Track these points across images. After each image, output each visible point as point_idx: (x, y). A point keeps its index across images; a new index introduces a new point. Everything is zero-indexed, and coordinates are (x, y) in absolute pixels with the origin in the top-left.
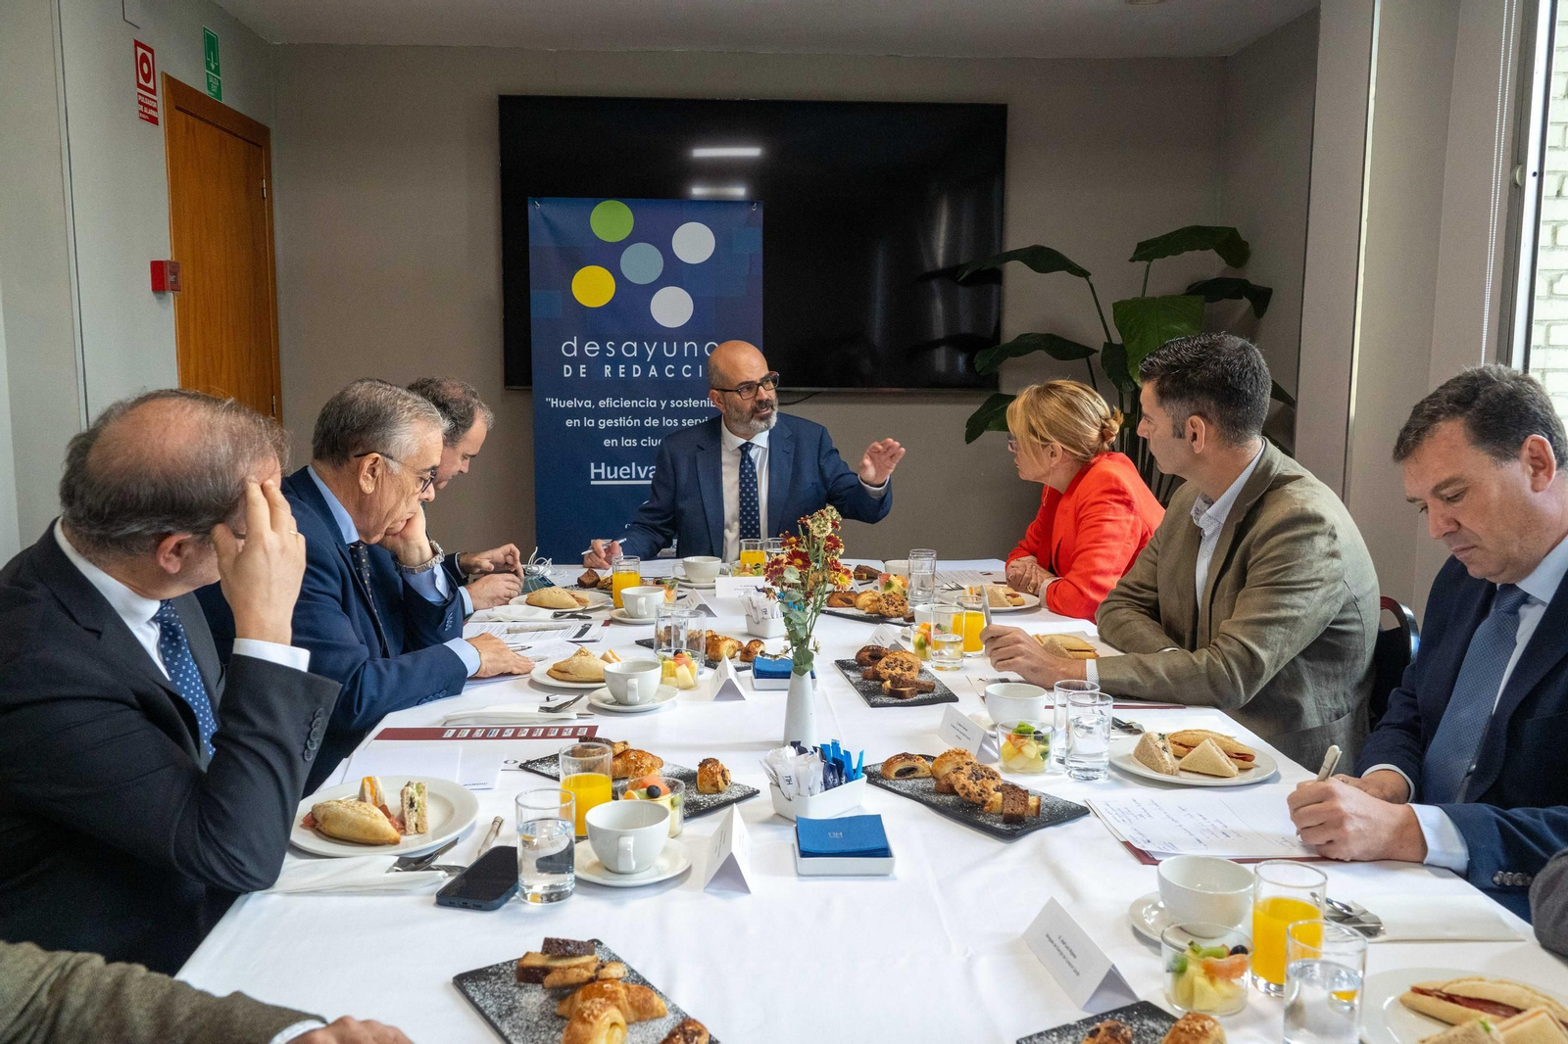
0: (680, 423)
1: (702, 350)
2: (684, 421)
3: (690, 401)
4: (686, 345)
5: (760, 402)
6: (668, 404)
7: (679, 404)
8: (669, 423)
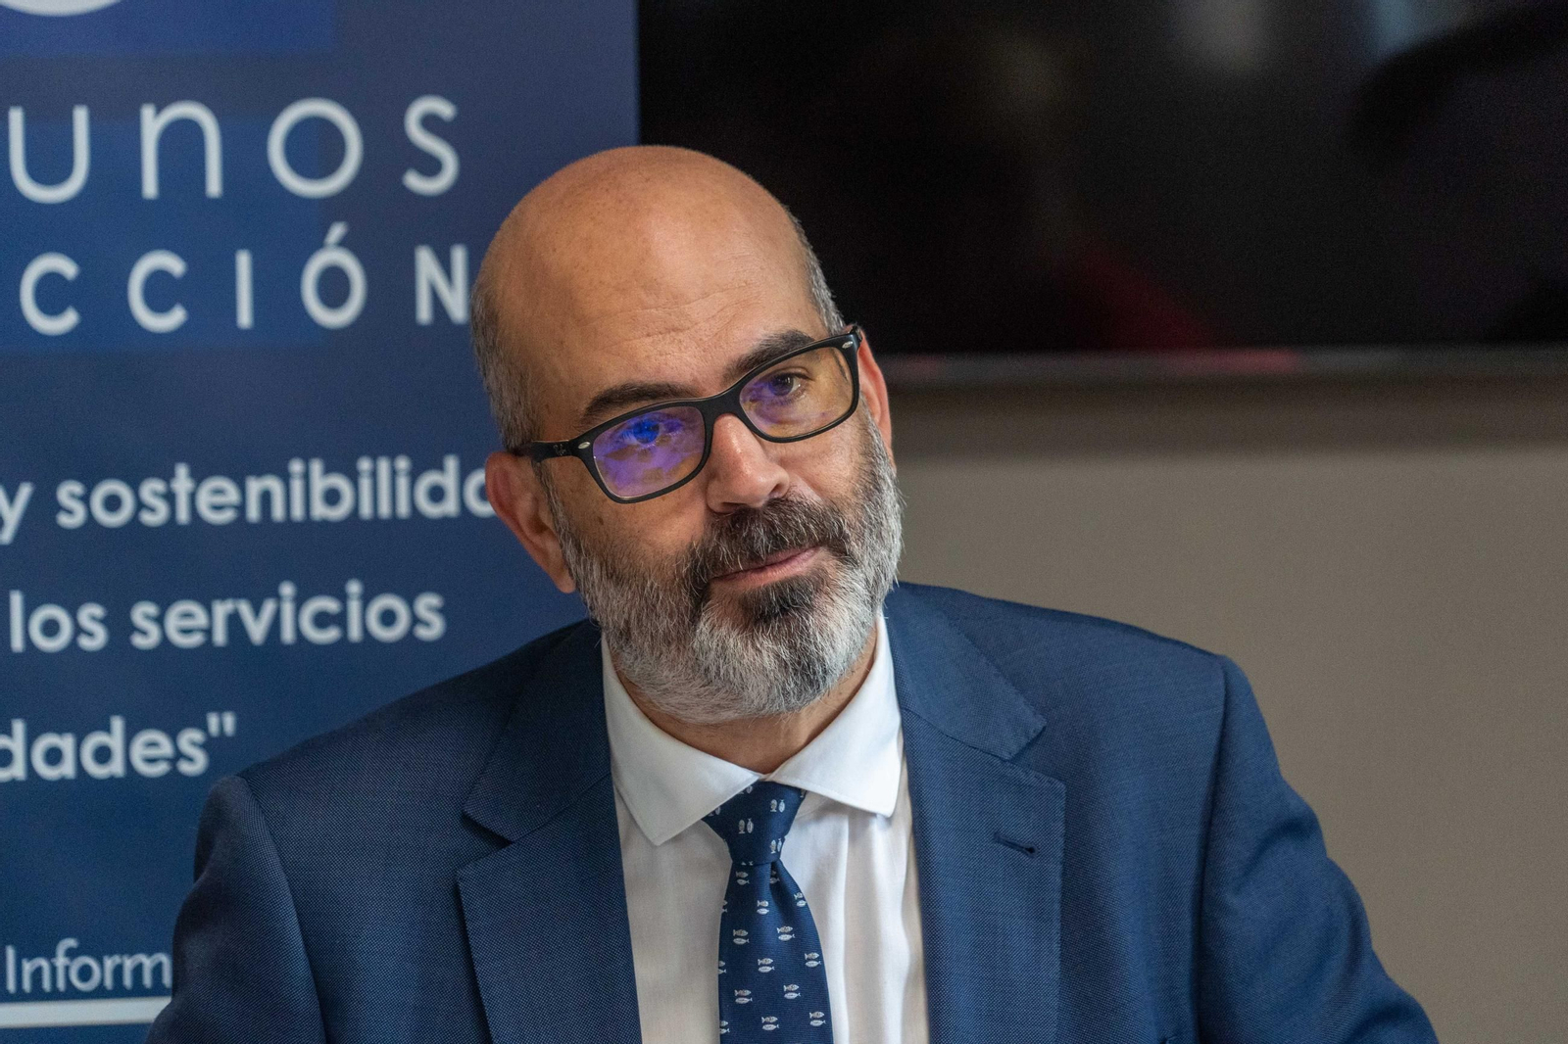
0: (119, 625)
1: (245, 153)
2: (142, 613)
3: (182, 483)
4: (152, 124)
5: (734, 518)
6: (44, 507)
7: (113, 503)
8: (51, 628)
